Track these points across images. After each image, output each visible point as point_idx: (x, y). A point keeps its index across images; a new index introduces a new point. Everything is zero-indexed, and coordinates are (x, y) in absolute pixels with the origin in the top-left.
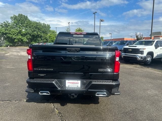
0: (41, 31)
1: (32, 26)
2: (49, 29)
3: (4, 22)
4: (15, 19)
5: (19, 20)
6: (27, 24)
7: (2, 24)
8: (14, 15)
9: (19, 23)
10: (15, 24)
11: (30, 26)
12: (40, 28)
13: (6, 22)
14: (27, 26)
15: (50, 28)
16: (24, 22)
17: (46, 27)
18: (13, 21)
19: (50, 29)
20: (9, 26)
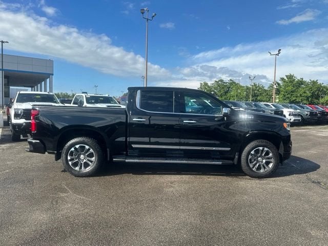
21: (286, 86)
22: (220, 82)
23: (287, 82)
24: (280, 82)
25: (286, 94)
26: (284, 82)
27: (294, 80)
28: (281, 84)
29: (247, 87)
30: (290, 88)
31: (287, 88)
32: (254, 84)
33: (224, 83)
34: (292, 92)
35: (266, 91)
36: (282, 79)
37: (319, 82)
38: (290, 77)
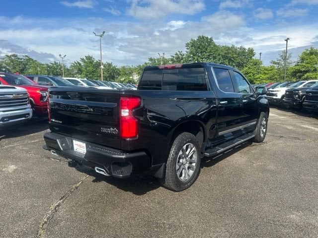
0: (234, 64)
1: (219, 55)
2: (251, 57)
3: (176, 54)
4: (192, 46)
5: (199, 48)
6: (210, 52)
7: (173, 57)
8: (192, 39)
9: (198, 52)
10: (192, 55)
11: (215, 55)
12: (233, 58)
13: (178, 53)
14: (209, 55)
15: (254, 55)
16: (206, 49)
17: (245, 53)
18: (188, 51)
19: (253, 58)
20: (182, 59)
21: (87, 67)
22: (13, 58)
23: (87, 63)
24: (81, 62)
25: (88, 74)
26: (85, 62)
27: (93, 61)
28: (82, 64)
29: (47, 65)
30: (91, 68)
31: (88, 69)
32: (55, 62)
33: (19, 59)
34: (93, 72)
35: (68, 70)
36: (82, 60)
37: (114, 65)
38: (89, 58)
